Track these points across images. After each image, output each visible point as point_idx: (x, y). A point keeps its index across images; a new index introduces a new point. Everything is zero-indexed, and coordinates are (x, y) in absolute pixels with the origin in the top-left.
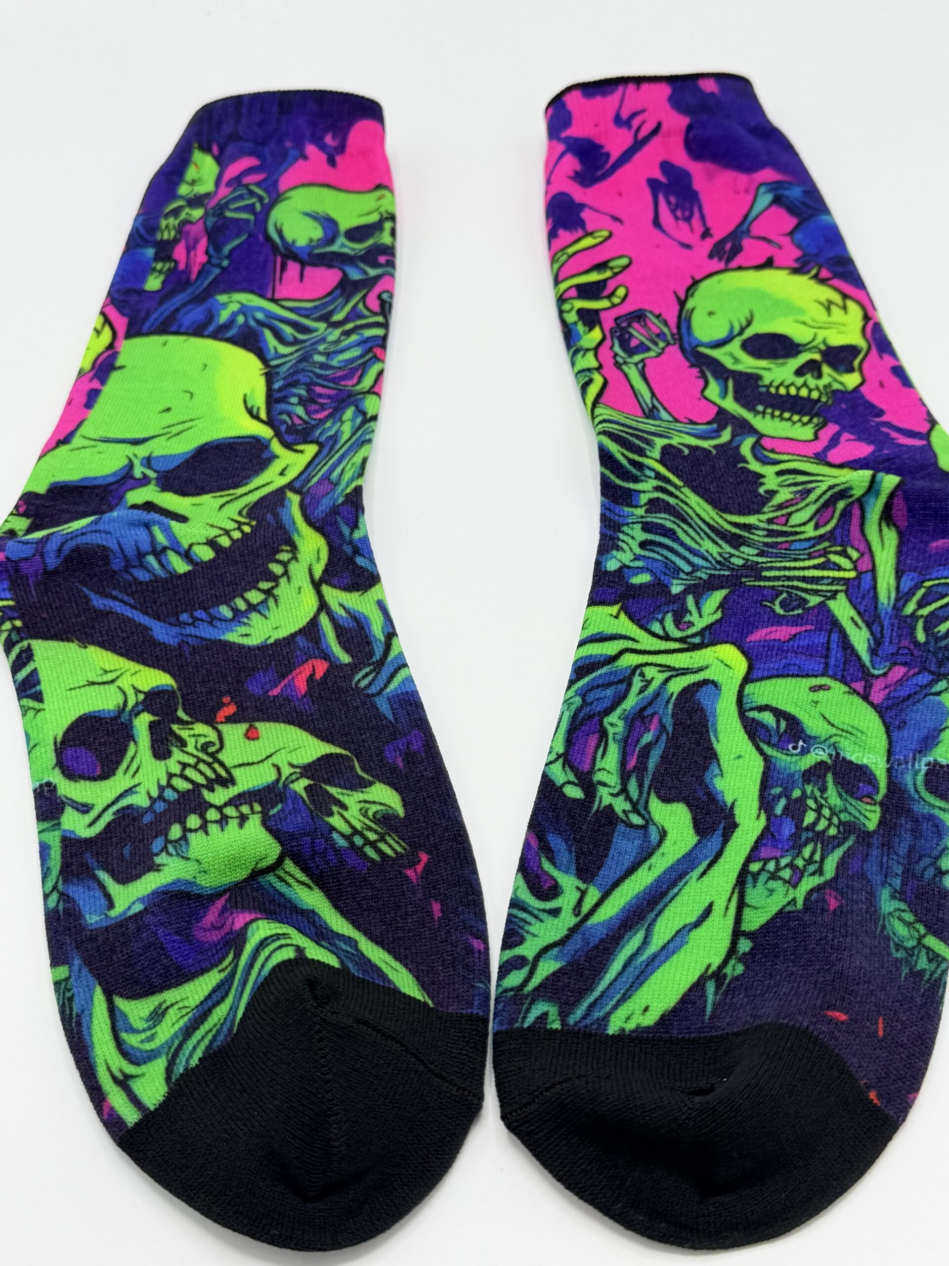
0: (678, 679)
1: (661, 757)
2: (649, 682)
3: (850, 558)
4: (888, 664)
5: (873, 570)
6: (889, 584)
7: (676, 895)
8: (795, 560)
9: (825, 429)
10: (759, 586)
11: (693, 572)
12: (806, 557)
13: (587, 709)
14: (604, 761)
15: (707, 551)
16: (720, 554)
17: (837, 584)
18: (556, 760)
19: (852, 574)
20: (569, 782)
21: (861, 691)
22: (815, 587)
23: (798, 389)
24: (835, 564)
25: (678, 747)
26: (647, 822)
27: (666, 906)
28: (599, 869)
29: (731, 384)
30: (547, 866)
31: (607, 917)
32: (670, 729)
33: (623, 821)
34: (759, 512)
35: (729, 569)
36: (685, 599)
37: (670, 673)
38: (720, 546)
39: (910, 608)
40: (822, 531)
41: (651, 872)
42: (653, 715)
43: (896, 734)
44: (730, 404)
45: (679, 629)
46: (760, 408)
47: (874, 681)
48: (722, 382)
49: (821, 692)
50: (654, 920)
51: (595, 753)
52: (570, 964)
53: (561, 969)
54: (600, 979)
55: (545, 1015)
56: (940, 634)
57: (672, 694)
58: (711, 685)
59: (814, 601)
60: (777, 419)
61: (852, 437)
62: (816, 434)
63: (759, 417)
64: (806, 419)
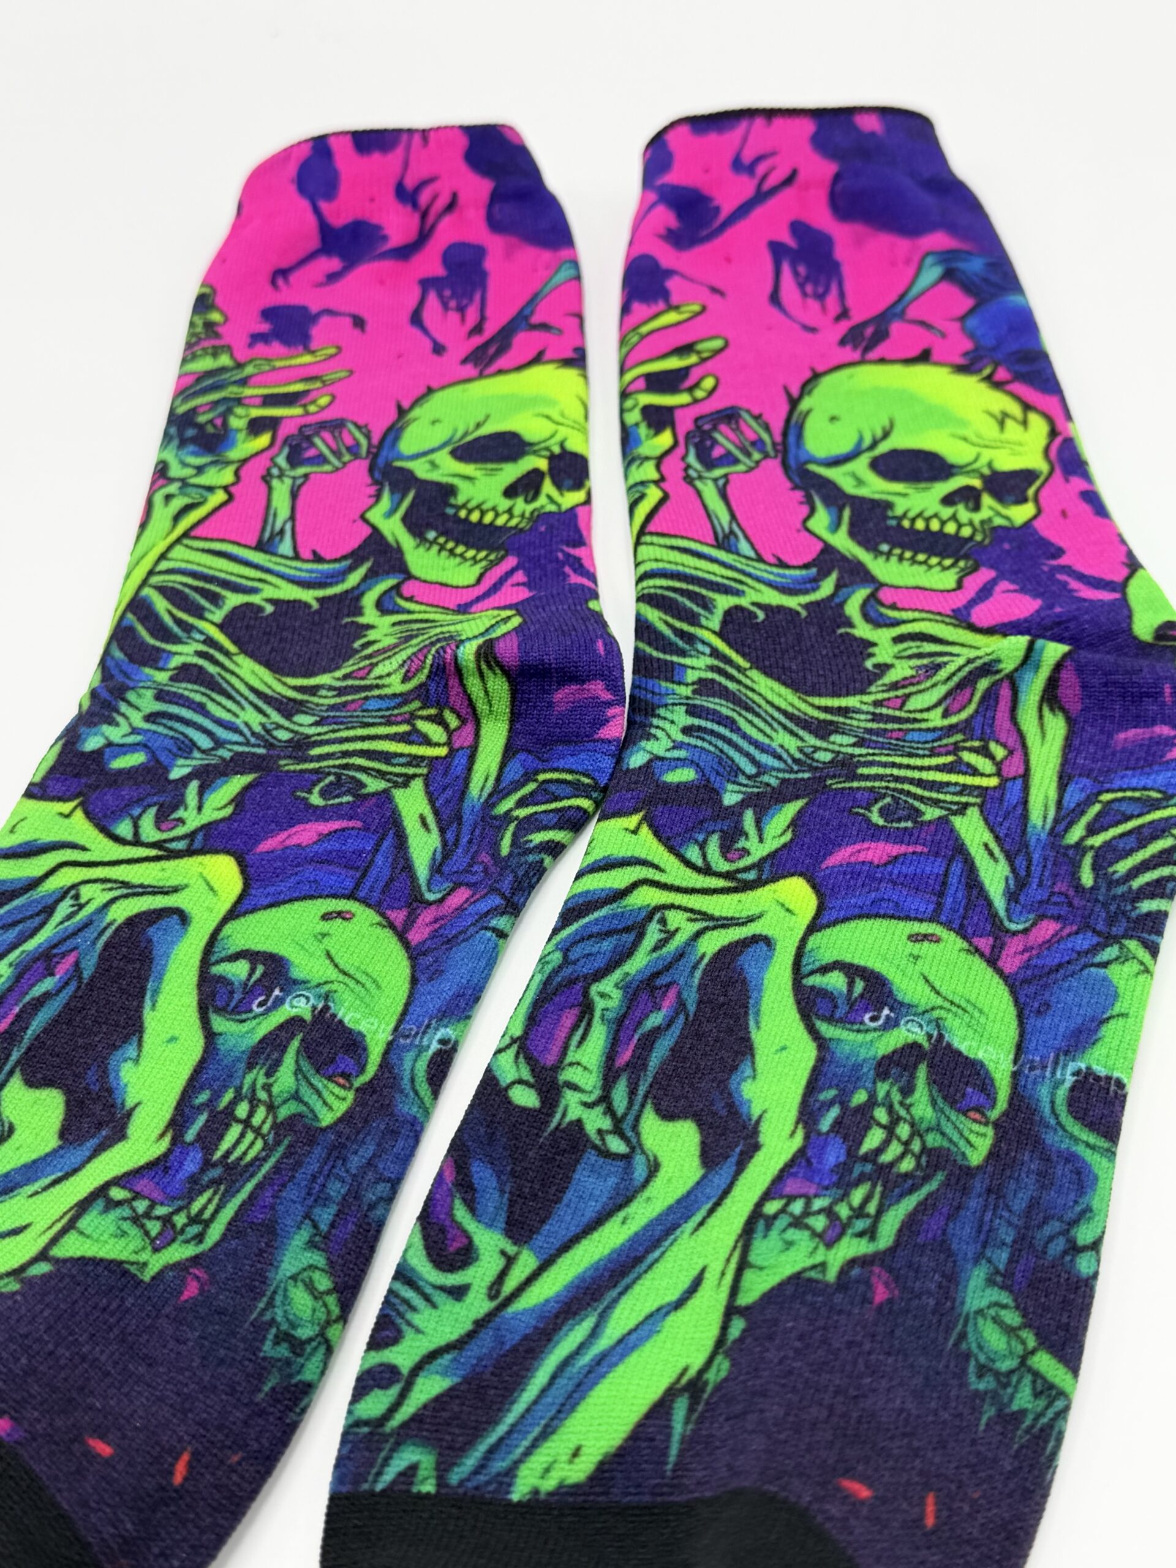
0: (715, 933)
1: (672, 1050)
2: (672, 934)
3: (990, 756)
4: (1032, 916)
5: (1026, 776)
6: (1046, 797)
7: (657, 1261)
8: (910, 755)
9: (974, 575)
10: (851, 789)
11: (758, 775)
12: (927, 753)
13: (567, 971)
14: (580, 1051)
15: (782, 746)
16: (800, 750)
17: (969, 795)
18: (508, 1047)
19: (993, 782)
20: (520, 1082)
21: (987, 952)
22: (934, 795)
23: (943, 523)
24: (968, 765)
25: (699, 1036)
26: (633, 1149)
27: (638, 1278)
28: (543, 1222)
29: (847, 513)
30: (461, 1213)
31: (542, 1299)
32: (692, 1008)
33: (595, 1147)
34: (863, 692)
35: (811, 769)
36: (741, 814)
37: (705, 924)
38: (802, 739)
39: (1076, 833)
40: (953, 720)
41: (626, 1227)
42: (668, 986)
43: (1032, 1022)
44: (842, 541)
45: (727, 859)
46: (885, 547)
47: (1007, 939)
48: (834, 510)
49: (926, 944)
50: (616, 1301)
51: (569, 1038)
52: (466, 1380)
53: (451, 1389)
54: (513, 1403)
55: (413, 1468)
56: (1116, 876)
57: (703, 956)
58: (762, 944)
59: (931, 813)
60: (906, 563)
61: (1013, 588)
62: (959, 581)
63: (881, 560)
64: (948, 562)
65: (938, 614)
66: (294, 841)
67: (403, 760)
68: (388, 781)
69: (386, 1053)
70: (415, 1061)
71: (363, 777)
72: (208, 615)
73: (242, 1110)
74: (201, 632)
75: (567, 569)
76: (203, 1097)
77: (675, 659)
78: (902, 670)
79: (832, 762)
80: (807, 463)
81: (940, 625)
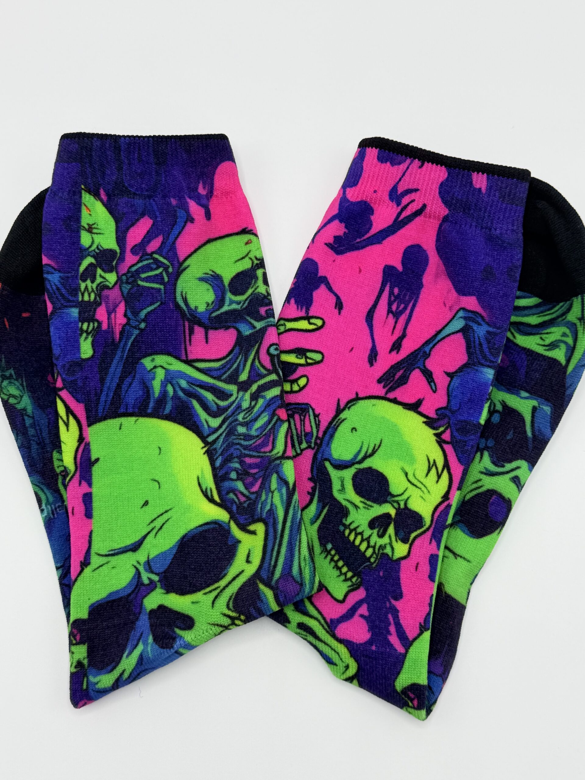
9: (355, 592)
23: (362, 541)
29: (325, 511)
46: (329, 546)
48: (320, 507)
60: (333, 564)
61: (366, 614)
62: (346, 596)
63: (324, 555)
64: (350, 574)
65: (324, 619)
80: (326, 459)
81: (321, 627)
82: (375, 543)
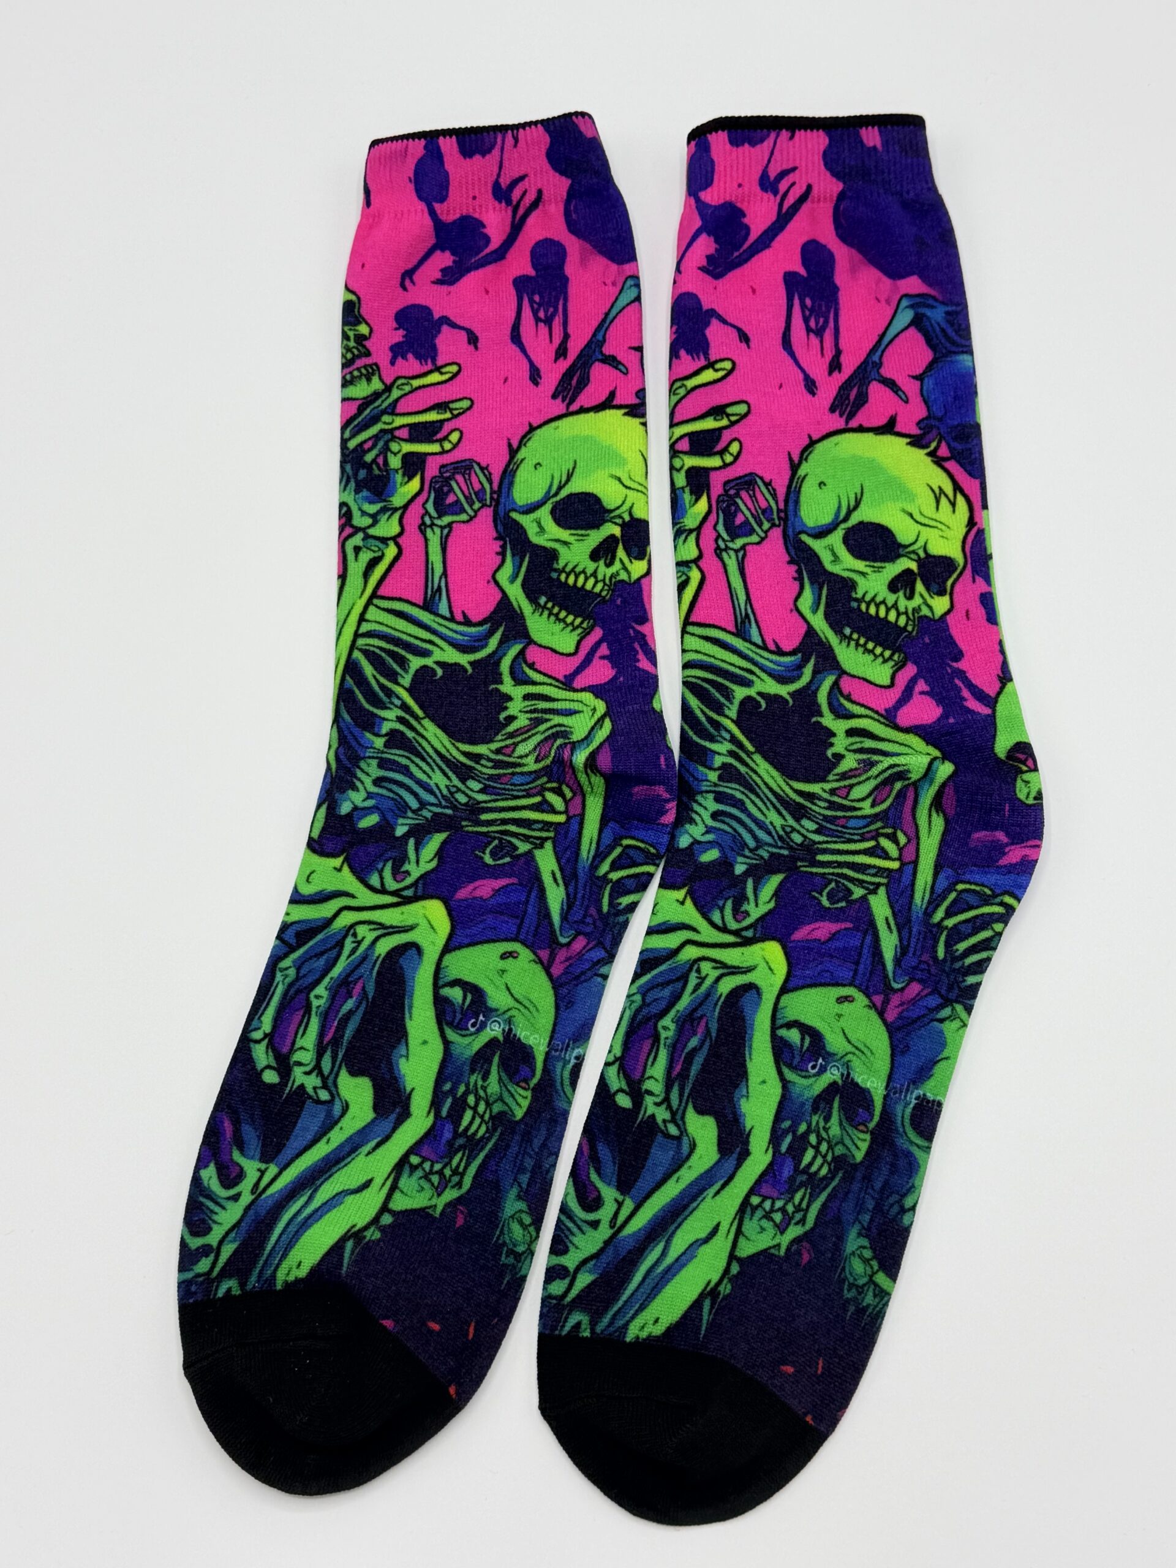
0: (727, 979)
1: (702, 1065)
2: (703, 979)
3: (897, 842)
4: (907, 978)
5: (915, 862)
6: (926, 881)
7: (694, 1209)
8: (849, 841)
9: (903, 670)
10: (811, 873)
12: (859, 837)
13: (645, 1011)
14: (653, 1069)
15: (771, 823)
16: (783, 828)
17: (881, 877)
18: (613, 1062)
19: (895, 865)
20: (621, 1090)
21: (879, 1006)
22: (860, 876)
23: (888, 610)
24: (883, 850)
25: (718, 1056)
26: (682, 1133)
27: (685, 1219)
28: (636, 1181)
29: (825, 592)
30: (594, 1176)
31: (637, 1228)
32: (714, 1035)
33: (662, 1132)
34: (823, 779)
35: (790, 848)
36: (745, 883)
37: (722, 971)
38: (786, 820)
39: (939, 914)
40: (878, 809)
41: (678, 1184)
42: (701, 1018)
43: (898, 1060)
44: (819, 622)
45: (736, 920)
46: (847, 631)
47: (892, 996)
48: (817, 588)
49: (846, 1004)
50: (674, 1233)
51: (647, 1060)
52: (601, 1274)
53: (593, 1283)
54: (625, 1289)
55: (578, 1325)
56: (957, 954)
57: (721, 995)
58: (754, 991)
59: (858, 892)
60: (861, 650)
61: (926, 688)
62: (893, 677)
63: (844, 644)
64: (887, 653)
65: (877, 712)
66: (478, 893)
67: (540, 826)
68: (531, 843)
69: (546, 1060)
70: (562, 1070)
71: (514, 841)
72: (400, 680)
73: (471, 1100)
74: (398, 698)
75: (637, 646)
76: (447, 1086)
77: (707, 744)
78: (849, 762)
79: (802, 845)
80: (800, 532)
81: (877, 724)
82: (906, 608)
